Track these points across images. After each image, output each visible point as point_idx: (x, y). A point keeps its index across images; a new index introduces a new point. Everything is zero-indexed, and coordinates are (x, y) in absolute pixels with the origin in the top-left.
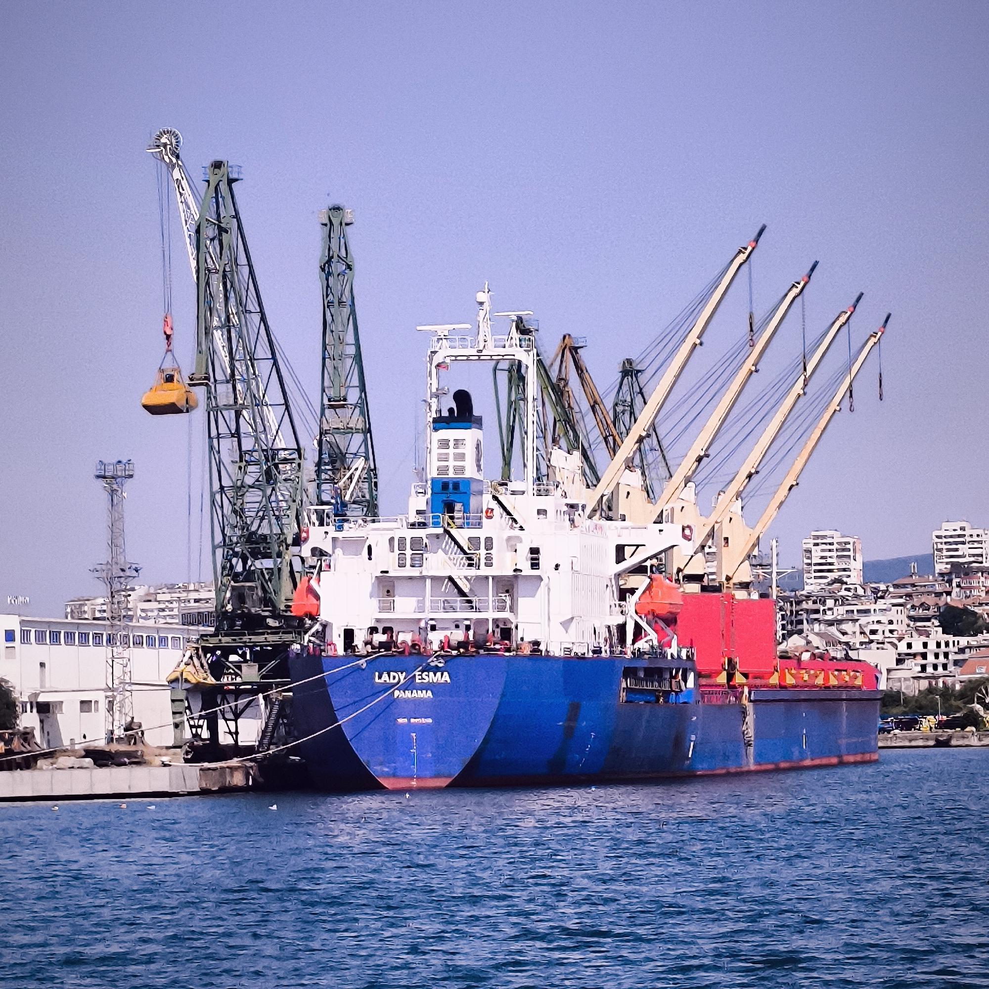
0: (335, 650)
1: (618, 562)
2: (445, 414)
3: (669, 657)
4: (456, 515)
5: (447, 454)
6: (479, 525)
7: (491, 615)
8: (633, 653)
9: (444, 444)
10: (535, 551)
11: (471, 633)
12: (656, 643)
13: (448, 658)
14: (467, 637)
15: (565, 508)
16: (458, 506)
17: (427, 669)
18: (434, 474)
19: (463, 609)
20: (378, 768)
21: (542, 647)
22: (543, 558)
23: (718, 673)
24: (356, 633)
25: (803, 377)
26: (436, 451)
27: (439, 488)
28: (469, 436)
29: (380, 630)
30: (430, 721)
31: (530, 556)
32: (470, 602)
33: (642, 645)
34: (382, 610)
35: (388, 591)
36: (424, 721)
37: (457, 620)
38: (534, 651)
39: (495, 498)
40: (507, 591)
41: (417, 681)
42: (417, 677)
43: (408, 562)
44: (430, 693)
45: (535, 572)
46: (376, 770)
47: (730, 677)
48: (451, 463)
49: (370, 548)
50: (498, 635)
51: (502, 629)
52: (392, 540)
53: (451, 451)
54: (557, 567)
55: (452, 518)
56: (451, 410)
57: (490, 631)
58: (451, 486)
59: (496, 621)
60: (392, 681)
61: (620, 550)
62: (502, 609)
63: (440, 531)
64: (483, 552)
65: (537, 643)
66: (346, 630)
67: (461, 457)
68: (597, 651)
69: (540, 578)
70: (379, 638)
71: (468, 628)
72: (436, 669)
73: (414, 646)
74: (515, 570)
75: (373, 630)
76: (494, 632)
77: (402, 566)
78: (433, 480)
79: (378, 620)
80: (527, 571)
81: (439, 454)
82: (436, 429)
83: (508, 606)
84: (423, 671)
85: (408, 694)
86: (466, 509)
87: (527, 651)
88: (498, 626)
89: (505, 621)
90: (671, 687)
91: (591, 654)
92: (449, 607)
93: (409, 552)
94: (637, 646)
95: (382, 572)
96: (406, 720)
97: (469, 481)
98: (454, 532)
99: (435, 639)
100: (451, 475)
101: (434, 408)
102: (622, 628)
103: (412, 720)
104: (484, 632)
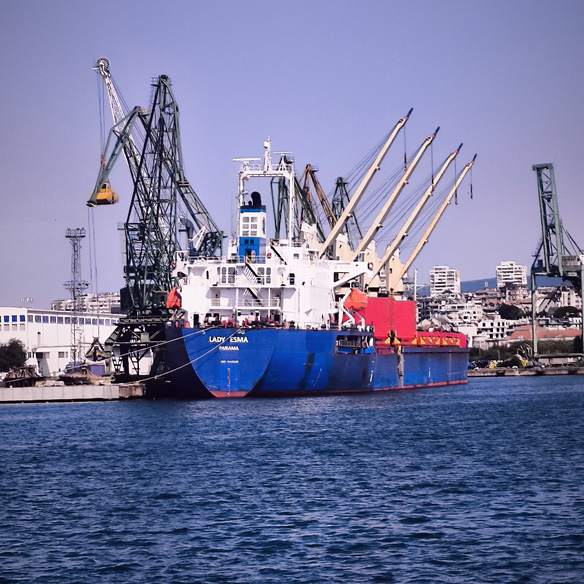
0: (189, 325)
1: (335, 281)
2: (247, 204)
3: (361, 330)
4: (252, 256)
5: (248, 225)
6: (264, 262)
7: (269, 308)
8: (342, 328)
9: (246, 219)
10: (292, 275)
11: (259, 317)
12: (354, 323)
13: (247, 330)
14: (257, 319)
15: (308, 253)
16: (253, 252)
17: (236, 335)
18: (241, 235)
19: (255, 305)
20: (210, 386)
21: (296, 325)
22: (296, 279)
23: (386, 338)
24: (200, 316)
25: (431, 187)
26: (242, 223)
27: (243, 242)
28: (259, 215)
29: (212, 315)
30: (237, 362)
31: (289, 278)
32: (259, 301)
33: (347, 324)
34: (214, 304)
35: (217, 295)
36: (234, 362)
37: (252, 310)
38: (291, 326)
39: (272, 248)
40: (278, 296)
41: (231, 341)
42: (231, 340)
43: (227, 280)
44: (237, 348)
45: (292, 286)
46: (209, 387)
47: (392, 340)
48: (250, 230)
49: (207, 272)
50: (273, 318)
51: (275, 315)
52: (219, 269)
53: (250, 223)
54: (303, 283)
55: (250, 258)
56: (250, 202)
57: (269, 316)
58: (249, 242)
59: (272, 311)
60: (218, 341)
61: (336, 275)
62: (275, 305)
63: (244, 264)
64: (265, 275)
65: (292, 323)
66: (194, 315)
67: (255, 226)
68: (324, 327)
69: (294, 289)
70: (212, 319)
71: (257, 314)
72: (240, 336)
73: (230, 323)
74: (282, 285)
75: (208, 315)
76: (270, 316)
77: (224, 282)
78: (240, 238)
79: (211, 310)
80: (288, 285)
81: (244, 225)
82: (242, 212)
83: (278, 303)
84: (234, 336)
85: (226, 348)
86: (257, 254)
87: (287, 326)
88: (273, 314)
89: (277, 311)
90: (361, 346)
91: (320, 329)
92: (248, 304)
93: (227, 275)
94: (344, 325)
95: (214, 285)
96: (225, 361)
97: (259, 239)
98: (251, 265)
99: (241, 319)
100: (250, 236)
101: (241, 201)
102: (337, 315)
103: (228, 361)
104: (266, 317)
